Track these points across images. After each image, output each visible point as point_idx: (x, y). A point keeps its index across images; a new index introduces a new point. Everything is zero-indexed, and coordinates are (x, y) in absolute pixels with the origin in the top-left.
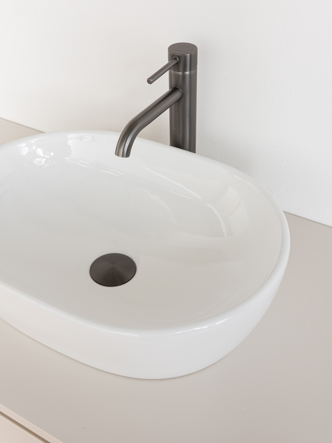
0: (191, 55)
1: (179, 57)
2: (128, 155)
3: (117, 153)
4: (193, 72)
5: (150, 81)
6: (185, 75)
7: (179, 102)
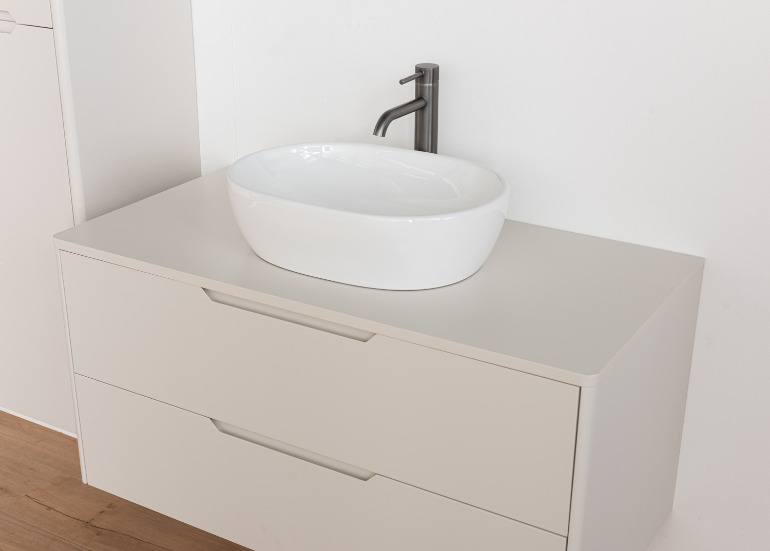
0: (433, 70)
1: (425, 71)
2: (383, 135)
3: (376, 133)
4: (435, 84)
5: (401, 82)
6: (429, 86)
7: (422, 109)
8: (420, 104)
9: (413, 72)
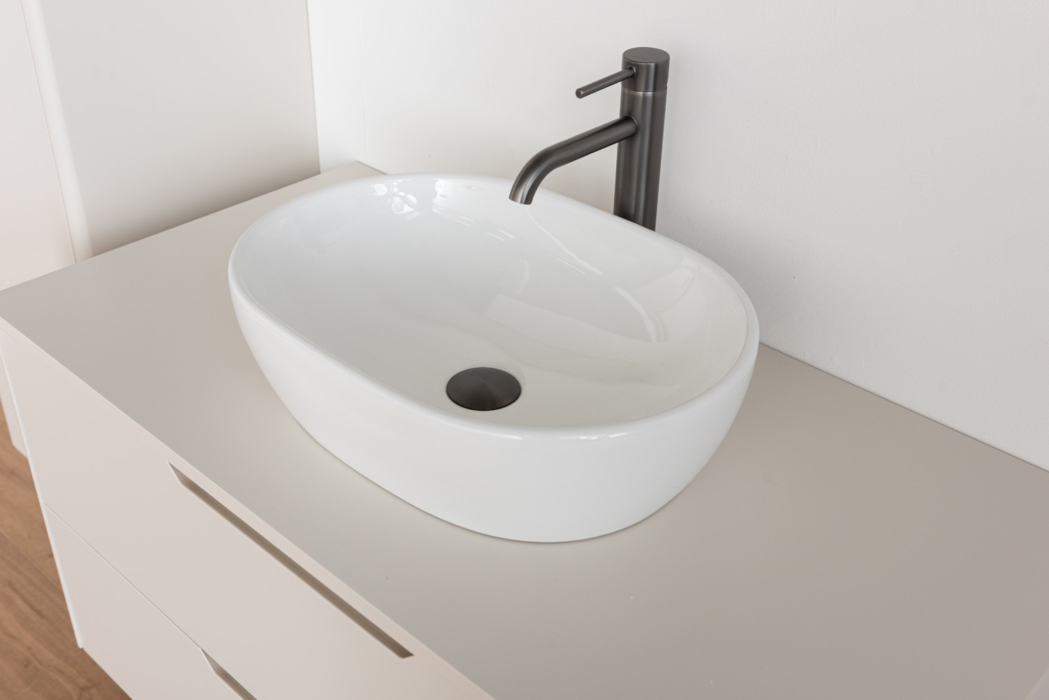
0: (656, 66)
1: (638, 67)
2: (528, 200)
3: (513, 196)
4: (658, 94)
5: (582, 93)
6: (645, 98)
7: (631, 138)
8: (627, 129)
9: (618, 67)
